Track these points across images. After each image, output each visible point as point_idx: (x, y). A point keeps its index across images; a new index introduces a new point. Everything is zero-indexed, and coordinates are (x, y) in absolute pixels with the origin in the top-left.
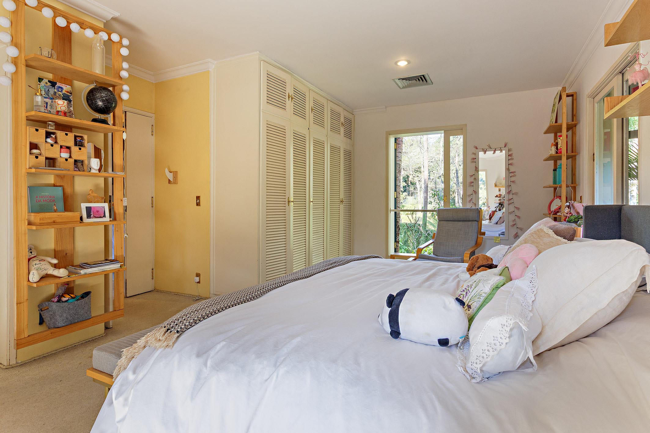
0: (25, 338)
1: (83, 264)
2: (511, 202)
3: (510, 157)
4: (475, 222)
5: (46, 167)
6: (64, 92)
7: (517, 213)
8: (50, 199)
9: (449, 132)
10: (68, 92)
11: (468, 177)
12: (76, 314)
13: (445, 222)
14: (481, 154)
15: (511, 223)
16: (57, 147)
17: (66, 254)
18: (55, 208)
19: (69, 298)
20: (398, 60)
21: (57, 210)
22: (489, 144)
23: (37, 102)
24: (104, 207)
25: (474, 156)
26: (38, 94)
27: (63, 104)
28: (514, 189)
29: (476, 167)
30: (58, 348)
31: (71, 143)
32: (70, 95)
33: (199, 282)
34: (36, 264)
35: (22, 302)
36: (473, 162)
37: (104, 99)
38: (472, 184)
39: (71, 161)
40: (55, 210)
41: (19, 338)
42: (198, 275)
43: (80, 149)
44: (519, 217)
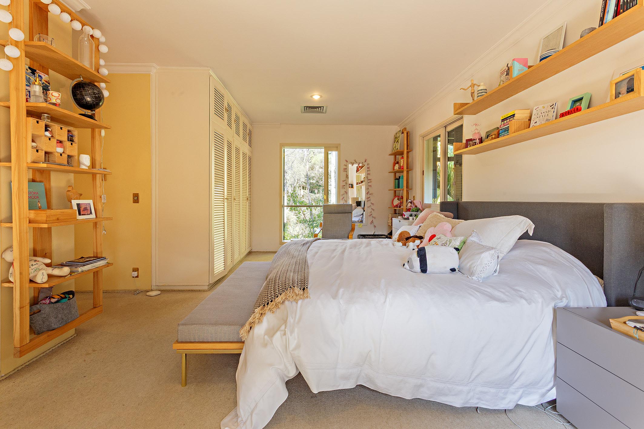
0: (27, 344)
1: (67, 263)
2: (368, 199)
3: (368, 169)
4: (350, 213)
5: (45, 161)
6: (43, 81)
7: (373, 207)
8: (34, 195)
9: (328, 148)
10: (46, 82)
11: (341, 182)
12: (70, 313)
13: (329, 214)
14: (350, 165)
15: (369, 214)
16: (54, 141)
17: (46, 254)
18: (40, 205)
19: (58, 298)
20: (312, 94)
21: (41, 207)
22: (355, 160)
23: (35, 92)
24: (89, 204)
25: (345, 167)
26: (36, 83)
27: (59, 97)
28: (371, 191)
29: (347, 175)
30: (38, 355)
31: (64, 138)
32: (48, 85)
33: (137, 277)
34: (32, 265)
35: (25, 306)
36: (344, 171)
37: (97, 95)
38: (344, 187)
39: (65, 156)
40: (39, 207)
41: (22, 345)
42: (136, 270)
43: (72, 144)
44: (373, 210)
